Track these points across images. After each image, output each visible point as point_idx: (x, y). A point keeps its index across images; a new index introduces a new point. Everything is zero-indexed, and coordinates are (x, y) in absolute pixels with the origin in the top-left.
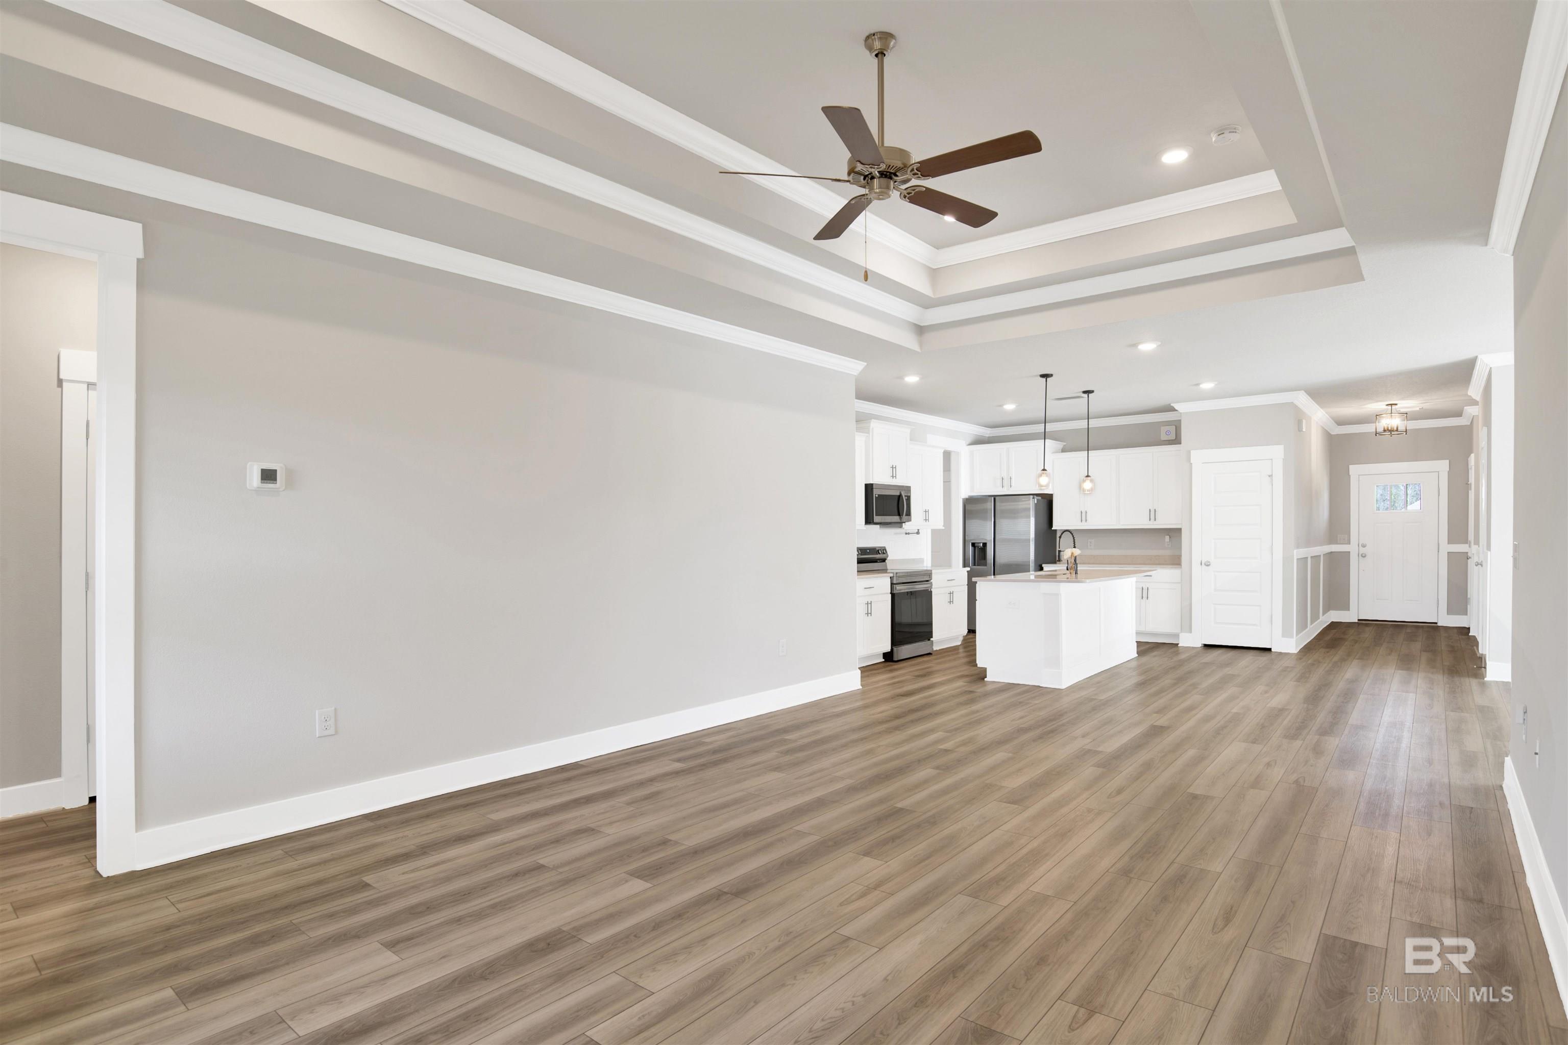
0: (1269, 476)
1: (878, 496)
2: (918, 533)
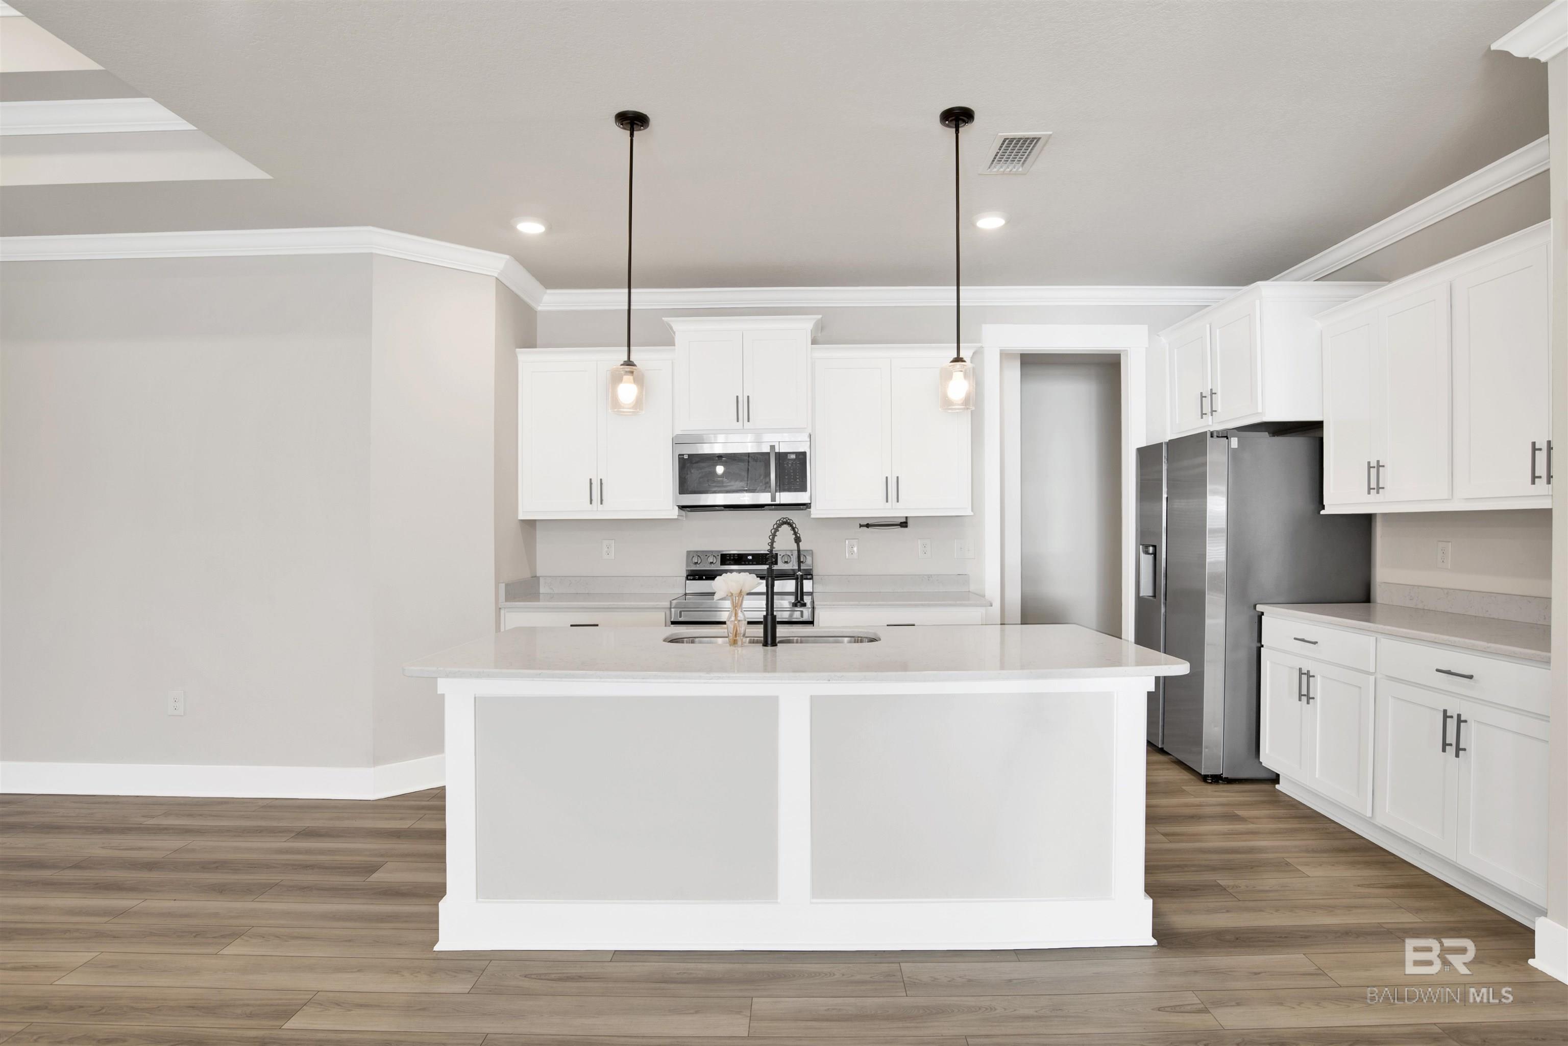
1: (687, 458)
2: (904, 524)
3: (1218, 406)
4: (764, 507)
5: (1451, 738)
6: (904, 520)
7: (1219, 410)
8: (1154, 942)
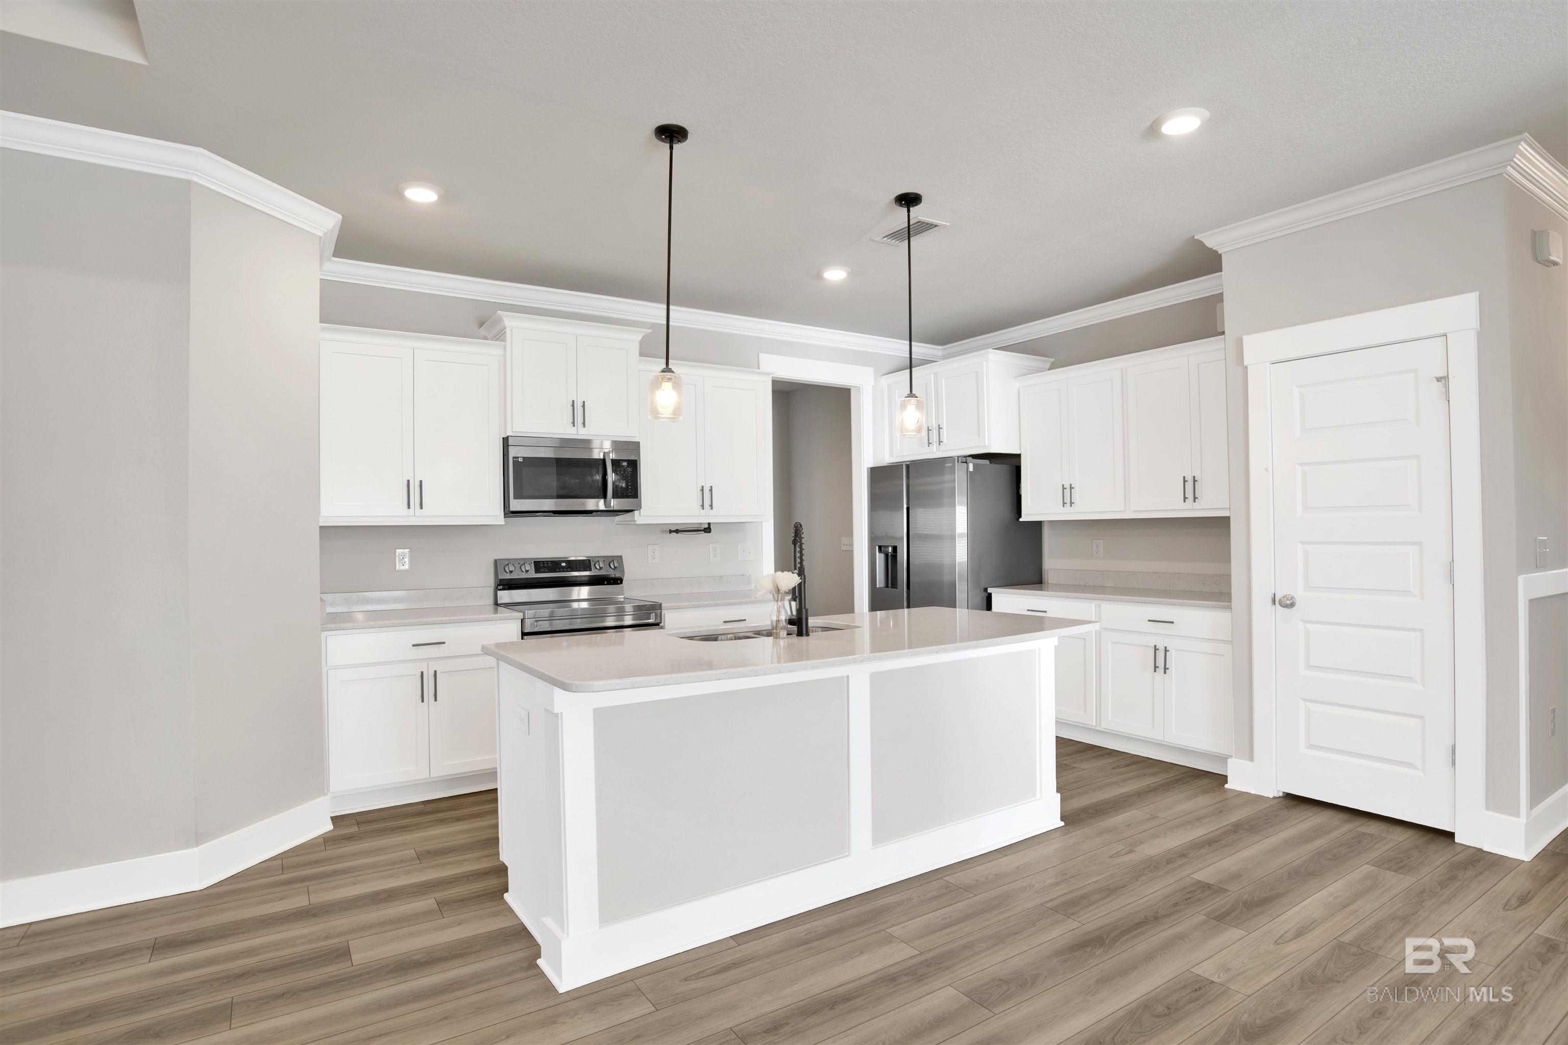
0: (1439, 379)
1: (522, 461)
2: (708, 530)
3: (944, 438)
4: (592, 513)
5: (1160, 663)
6: (707, 526)
7: (945, 441)
8: (1062, 824)
